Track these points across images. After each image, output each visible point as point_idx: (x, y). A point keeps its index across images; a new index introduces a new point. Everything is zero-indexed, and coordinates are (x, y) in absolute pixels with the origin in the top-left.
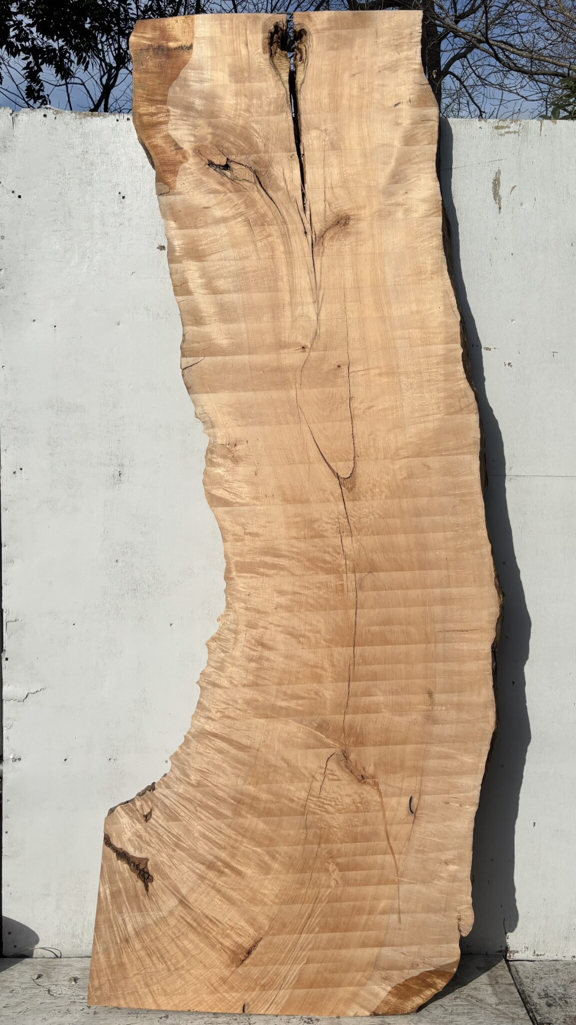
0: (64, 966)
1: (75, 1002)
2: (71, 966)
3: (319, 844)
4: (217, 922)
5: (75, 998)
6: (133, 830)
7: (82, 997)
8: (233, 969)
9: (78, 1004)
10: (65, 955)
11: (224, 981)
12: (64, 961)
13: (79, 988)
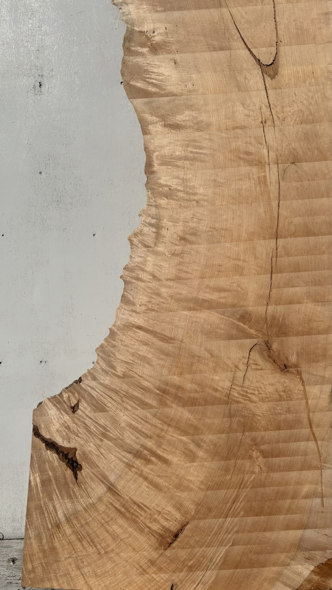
0: (5, 547)
1: (11, 583)
2: (12, 547)
3: (243, 432)
4: (144, 508)
5: (12, 578)
6: (61, 421)
7: (18, 578)
8: (161, 552)
9: (14, 585)
10: (7, 537)
11: (152, 563)
12: (5, 543)
13: (17, 568)
